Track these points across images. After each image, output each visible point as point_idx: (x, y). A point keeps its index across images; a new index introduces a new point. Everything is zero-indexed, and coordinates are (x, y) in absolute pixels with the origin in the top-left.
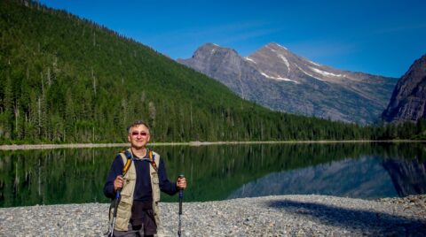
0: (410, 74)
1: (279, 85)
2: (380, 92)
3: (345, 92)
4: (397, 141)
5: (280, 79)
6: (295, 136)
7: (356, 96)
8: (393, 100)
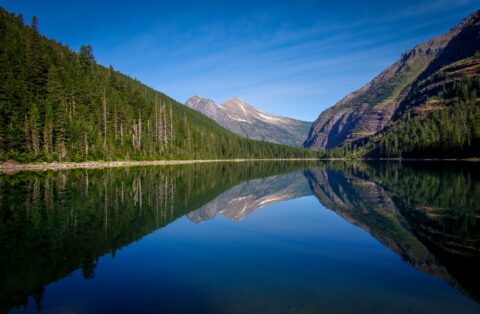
0: (319, 119)
1: (240, 124)
2: (299, 130)
3: (279, 129)
4: (333, 159)
5: (240, 120)
6: (277, 156)
7: (285, 132)
8: (310, 135)
